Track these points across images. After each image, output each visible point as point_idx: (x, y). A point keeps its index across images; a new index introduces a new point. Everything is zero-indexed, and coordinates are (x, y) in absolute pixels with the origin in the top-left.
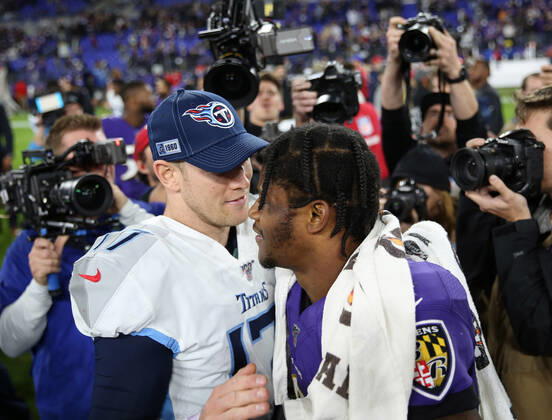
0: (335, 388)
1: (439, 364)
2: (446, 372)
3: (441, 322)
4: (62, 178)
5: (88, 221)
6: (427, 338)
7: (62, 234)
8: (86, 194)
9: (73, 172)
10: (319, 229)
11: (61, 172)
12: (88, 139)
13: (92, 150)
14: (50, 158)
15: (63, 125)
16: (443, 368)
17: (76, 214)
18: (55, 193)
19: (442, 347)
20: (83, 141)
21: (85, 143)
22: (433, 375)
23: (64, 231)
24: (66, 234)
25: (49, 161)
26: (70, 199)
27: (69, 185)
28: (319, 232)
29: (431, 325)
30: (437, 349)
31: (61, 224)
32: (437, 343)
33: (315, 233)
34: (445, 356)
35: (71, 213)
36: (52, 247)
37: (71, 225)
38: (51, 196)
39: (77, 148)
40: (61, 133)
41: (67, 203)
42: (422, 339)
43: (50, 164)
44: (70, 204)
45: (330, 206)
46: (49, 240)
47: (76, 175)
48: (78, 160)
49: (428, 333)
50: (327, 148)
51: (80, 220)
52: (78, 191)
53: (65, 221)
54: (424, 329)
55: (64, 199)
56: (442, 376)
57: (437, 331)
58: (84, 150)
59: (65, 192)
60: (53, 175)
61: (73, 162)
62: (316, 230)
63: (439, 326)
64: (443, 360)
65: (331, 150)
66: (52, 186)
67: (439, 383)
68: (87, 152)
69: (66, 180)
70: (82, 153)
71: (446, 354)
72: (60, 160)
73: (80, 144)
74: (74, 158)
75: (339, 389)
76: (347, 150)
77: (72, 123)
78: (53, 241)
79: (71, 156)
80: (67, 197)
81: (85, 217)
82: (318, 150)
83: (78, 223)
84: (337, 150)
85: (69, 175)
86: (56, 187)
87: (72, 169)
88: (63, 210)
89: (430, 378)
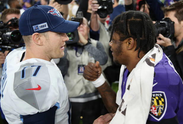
0: (121, 111)
1: (160, 108)
2: (163, 111)
3: (164, 93)
4: (7, 31)
5: (16, 45)
6: (157, 98)
7: (7, 50)
8: (15, 36)
9: (11, 29)
10: (130, 48)
11: (6, 29)
12: (16, 18)
13: (17, 21)
14: (2, 24)
15: (6, 12)
16: (162, 110)
17: (12, 43)
18: (4, 36)
19: (162, 102)
20: (13, 18)
21: (14, 19)
22: (157, 111)
23: (7, 49)
24: (8, 50)
25: (2, 25)
26: (9, 38)
27: (9, 33)
28: (131, 49)
29: (159, 93)
30: (160, 102)
31: (6, 47)
32: (161, 100)
33: (129, 50)
34: (163, 105)
35: (10, 43)
36: (3, 54)
37: (10, 47)
38: (2, 37)
39: (12, 20)
40: (6, 15)
41: (8, 40)
42: (155, 98)
43: (2, 26)
44: (9, 40)
45: (134, 40)
46: (2, 52)
47: (12, 30)
48: (12, 24)
49: (158, 96)
50: (133, 19)
51: (13, 45)
52: (12, 35)
53: (8, 46)
54: (156, 94)
55: (7, 38)
56: (161, 112)
57: (161, 96)
58: (14, 21)
59: (7, 36)
60: (3, 30)
61: (10, 25)
62: (129, 49)
63: (163, 94)
64: (162, 107)
65: (134, 19)
66: (3, 34)
67: (159, 115)
68: (15, 22)
69: (8, 31)
70: (13, 22)
71: (163, 104)
72: (6, 24)
73: (12, 19)
74: (11, 24)
75: (122, 111)
76: (140, 19)
77: (10, 11)
78: (4, 53)
79: (10, 23)
80: (8, 38)
81: (15, 45)
82: (129, 20)
83: (13, 46)
84: (137, 19)
85: (9, 30)
86: (4, 34)
87: (10, 27)
88: (7, 42)
89: (156, 112)
